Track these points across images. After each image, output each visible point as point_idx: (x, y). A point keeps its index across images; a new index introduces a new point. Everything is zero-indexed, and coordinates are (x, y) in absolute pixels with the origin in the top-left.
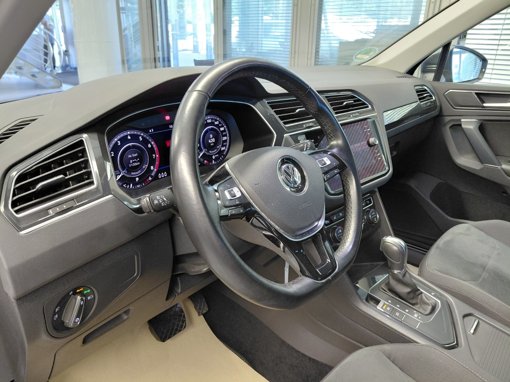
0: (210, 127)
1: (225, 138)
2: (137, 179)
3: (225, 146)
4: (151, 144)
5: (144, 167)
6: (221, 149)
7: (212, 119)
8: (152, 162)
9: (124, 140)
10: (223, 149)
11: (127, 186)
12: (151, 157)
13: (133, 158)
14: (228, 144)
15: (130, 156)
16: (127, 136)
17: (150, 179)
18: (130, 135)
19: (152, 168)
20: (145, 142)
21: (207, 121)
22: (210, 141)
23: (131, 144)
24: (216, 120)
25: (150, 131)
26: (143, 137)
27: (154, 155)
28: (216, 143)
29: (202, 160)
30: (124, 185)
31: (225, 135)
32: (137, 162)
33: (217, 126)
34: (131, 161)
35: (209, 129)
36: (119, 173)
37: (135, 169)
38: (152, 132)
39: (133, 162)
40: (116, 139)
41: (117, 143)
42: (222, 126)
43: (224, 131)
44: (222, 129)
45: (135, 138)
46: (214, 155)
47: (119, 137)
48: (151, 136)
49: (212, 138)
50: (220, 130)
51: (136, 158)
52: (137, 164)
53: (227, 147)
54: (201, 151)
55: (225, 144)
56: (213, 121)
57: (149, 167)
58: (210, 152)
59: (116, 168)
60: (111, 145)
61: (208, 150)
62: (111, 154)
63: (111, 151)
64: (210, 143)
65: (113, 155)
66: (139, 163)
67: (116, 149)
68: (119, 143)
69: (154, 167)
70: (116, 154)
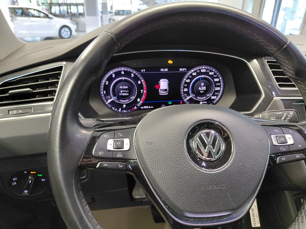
0: (203, 76)
1: (218, 89)
2: (124, 106)
3: (217, 95)
4: (141, 81)
5: (132, 98)
6: (211, 97)
7: (206, 69)
8: (139, 95)
9: (118, 74)
10: (213, 98)
11: (115, 108)
12: (139, 92)
13: (123, 89)
14: (220, 94)
15: (121, 87)
16: (121, 71)
17: (135, 108)
18: (124, 71)
19: (139, 100)
20: (136, 79)
21: (200, 71)
22: (200, 89)
23: (123, 78)
24: (211, 71)
25: (142, 71)
26: (134, 74)
27: (142, 91)
28: (206, 92)
30: (113, 108)
31: (220, 86)
32: (126, 93)
33: (212, 76)
34: (122, 91)
35: (202, 78)
36: (110, 98)
37: (124, 98)
38: (143, 72)
39: (123, 92)
40: (111, 72)
41: (111, 75)
42: (217, 77)
43: (219, 82)
44: (216, 80)
45: (128, 74)
46: (202, 101)
47: (114, 71)
48: (143, 75)
49: (203, 86)
50: (213, 80)
51: (126, 90)
52: (126, 94)
53: (219, 97)
54: (189, 95)
55: (216, 94)
56: (208, 71)
57: (136, 99)
58: (198, 98)
59: (108, 94)
60: (107, 76)
61: (196, 96)
62: (105, 83)
63: (106, 80)
64: (200, 91)
65: (107, 84)
66: (128, 94)
67: (110, 79)
68: (114, 76)
69: (140, 100)
70: (110, 83)
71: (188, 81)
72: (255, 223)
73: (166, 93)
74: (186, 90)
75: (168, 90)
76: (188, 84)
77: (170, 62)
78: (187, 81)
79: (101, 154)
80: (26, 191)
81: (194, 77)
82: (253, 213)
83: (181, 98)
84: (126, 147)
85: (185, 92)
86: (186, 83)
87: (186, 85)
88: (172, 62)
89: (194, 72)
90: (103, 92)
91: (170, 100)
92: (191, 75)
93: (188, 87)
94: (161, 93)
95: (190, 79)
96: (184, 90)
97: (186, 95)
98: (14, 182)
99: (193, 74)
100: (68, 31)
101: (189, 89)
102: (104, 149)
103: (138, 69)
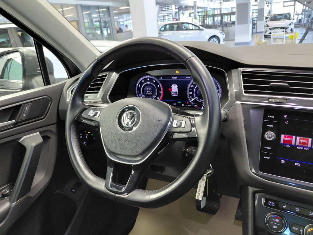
4: (159, 85)
5: (154, 96)
8: (159, 95)
9: (146, 80)
12: (158, 93)
13: (148, 90)
15: (147, 89)
16: (147, 78)
18: (149, 78)
20: (156, 83)
23: (149, 83)
25: (160, 78)
26: (155, 80)
27: (160, 92)
29: (193, 104)
32: (151, 93)
34: (148, 92)
36: (141, 96)
37: (149, 96)
38: (161, 79)
39: (149, 92)
40: (142, 79)
41: (142, 81)
42: (216, 85)
43: (217, 88)
48: (160, 81)
51: (150, 90)
52: (150, 94)
54: (193, 97)
57: (156, 98)
58: (201, 100)
59: (140, 93)
60: (139, 81)
61: (199, 99)
62: (138, 85)
63: (139, 84)
65: (139, 86)
66: (151, 94)
67: (141, 83)
69: (159, 98)
70: (141, 86)
72: (199, 196)
73: (177, 95)
74: (191, 93)
75: (178, 92)
76: (193, 89)
77: (177, 72)
78: (191, 86)
79: (85, 116)
80: (85, 142)
82: (200, 189)
83: (187, 100)
84: (98, 115)
85: (190, 95)
86: (190, 88)
87: (191, 90)
88: (178, 72)
90: (137, 92)
91: (179, 100)
94: (173, 94)
95: (194, 85)
96: (189, 93)
97: (191, 97)
98: (81, 136)
100: (216, 41)
101: (193, 93)
102: (87, 114)
103: (157, 77)
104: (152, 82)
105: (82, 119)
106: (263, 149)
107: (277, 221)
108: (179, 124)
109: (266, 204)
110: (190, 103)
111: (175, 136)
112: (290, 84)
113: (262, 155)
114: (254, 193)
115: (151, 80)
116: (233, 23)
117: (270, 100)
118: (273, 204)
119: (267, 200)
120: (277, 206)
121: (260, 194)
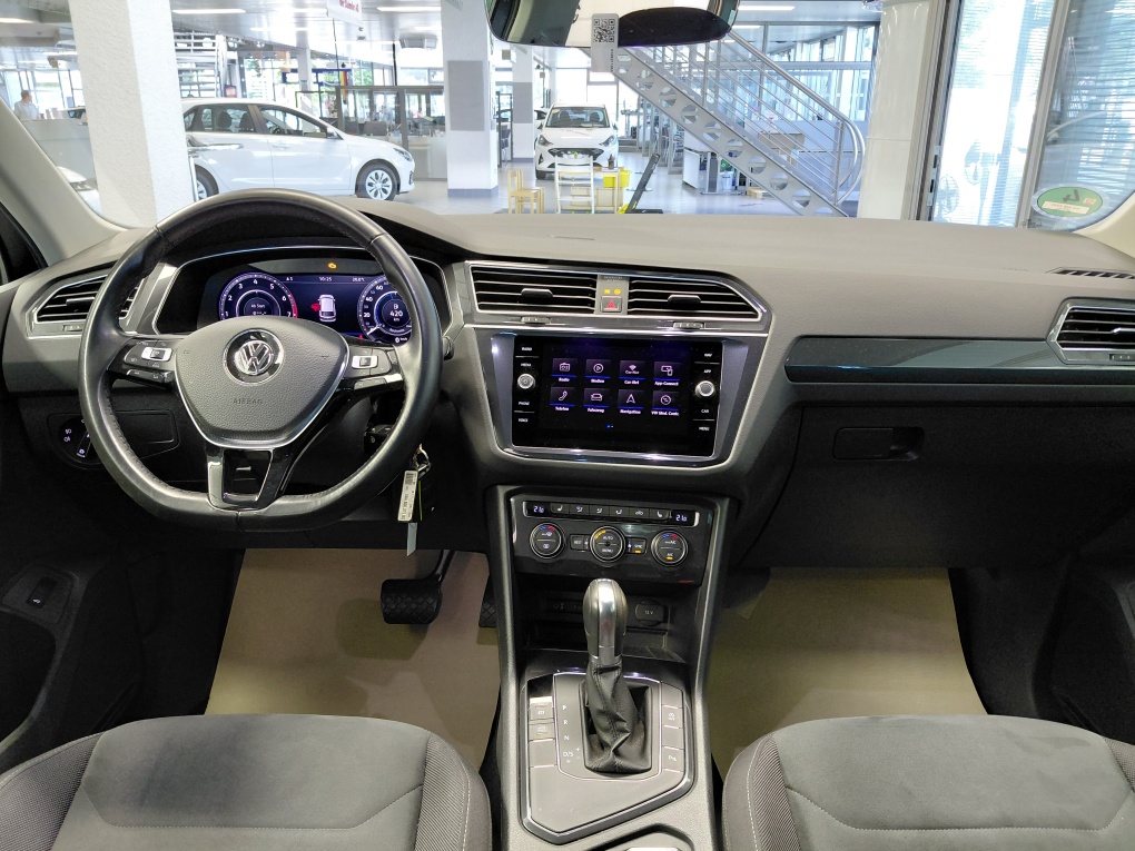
0: (395, 292)
4: (287, 297)
9: (248, 284)
13: (257, 310)
15: (254, 306)
16: (252, 279)
18: (258, 279)
20: (278, 292)
22: (392, 314)
23: (257, 291)
25: (288, 279)
26: (275, 285)
27: (290, 313)
28: (405, 320)
34: (255, 314)
35: (392, 295)
38: (290, 281)
39: (258, 315)
40: (236, 281)
41: (237, 285)
46: (399, 337)
47: (241, 279)
48: (288, 285)
49: (398, 310)
51: (262, 310)
54: (373, 324)
58: (391, 330)
59: (232, 315)
60: (230, 287)
61: (387, 327)
62: (227, 298)
63: (229, 294)
64: (393, 317)
65: (230, 299)
67: (235, 292)
68: (241, 287)
70: (235, 299)
71: (369, 299)
72: (404, 514)
73: (333, 318)
74: (367, 315)
75: (335, 313)
76: (371, 305)
77: (332, 266)
79: (133, 360)
80: (82, 451)
81: (379, 293)
82: (406, 502)
83: (360, 328)
84: (166, 357)
85: (366, 319)
86: (366, 302)
87: (367, 307)
88: (335, 266)
89: (379, 285)
90: (223, 312)
92: (374, 288)
93: (370, 310)
94: (322, 319)
95: (373, 296)
96: (363, 315)
97: (368, 324)
98: (67, 435)
99: (379, 288)
100: (387, 179)
101: (372, 314)
102: (138, 356)
103: (280, 276)
104: (268, 289)
105: (124, 367)
106: (515, 406)
107: (549, 534)
108: (364, 362)
109: (530, 511)
110: (365, 337)
111: (359, 385)
112: (555, 291)
113: (515, 417)
114: (508, 496)
115: (263, 284)
116: (439, 123)
117: (523, 319)
118: (541, 510)
119: (530, 505)
120: (547, 513)
121: (519, 497)
